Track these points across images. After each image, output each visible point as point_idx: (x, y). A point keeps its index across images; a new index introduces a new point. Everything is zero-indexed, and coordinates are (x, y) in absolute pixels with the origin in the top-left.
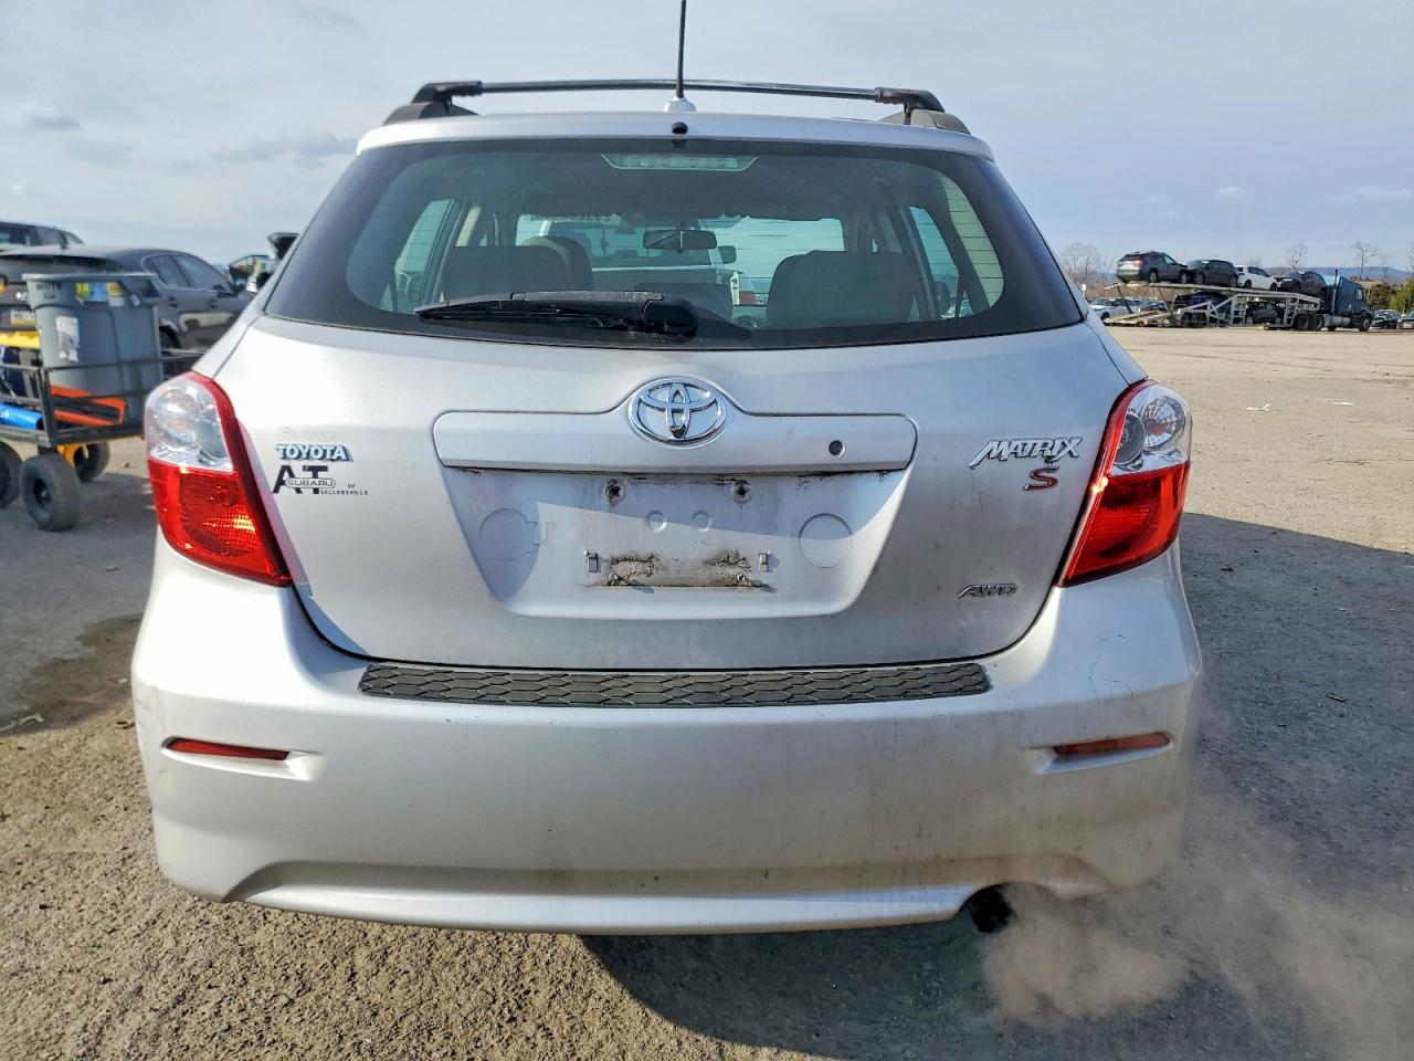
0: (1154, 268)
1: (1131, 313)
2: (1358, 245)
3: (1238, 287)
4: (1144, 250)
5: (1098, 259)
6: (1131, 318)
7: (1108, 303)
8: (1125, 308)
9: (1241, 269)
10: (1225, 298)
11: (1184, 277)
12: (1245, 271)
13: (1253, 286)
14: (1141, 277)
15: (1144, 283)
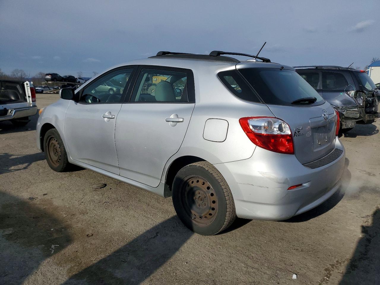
0: (55, 77)
1: (50, 90)
2: (94, 72)
3: (77, 83)
4: (51, 72)
5: (25, 74)
6: (51, 91)
7: (42, 87)
8: (48, 88)
9: (77, 78)
10: (74, 86)
11: (63, 80)
12: (78, 79)
13: (80, 82)
14: (52, 80)
15: (53, 82)
